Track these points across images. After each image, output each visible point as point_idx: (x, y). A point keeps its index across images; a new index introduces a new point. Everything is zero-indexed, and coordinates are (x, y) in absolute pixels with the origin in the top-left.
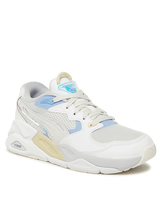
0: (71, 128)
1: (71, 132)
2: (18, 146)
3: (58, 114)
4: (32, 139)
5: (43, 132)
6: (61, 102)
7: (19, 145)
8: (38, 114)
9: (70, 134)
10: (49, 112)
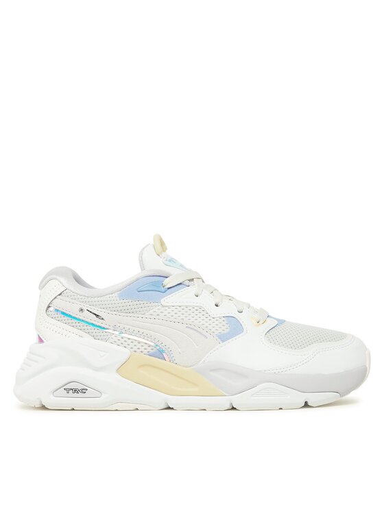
0: (220, 330)
1: (223, 338)
2: (75, 391)
3: (182, 307)
4: (118, 370)
5: (146, 351)
6: (180, 286)
7: (80, 387)
8: (131, 314)
9: (223, 341)
10: (163, 306)
